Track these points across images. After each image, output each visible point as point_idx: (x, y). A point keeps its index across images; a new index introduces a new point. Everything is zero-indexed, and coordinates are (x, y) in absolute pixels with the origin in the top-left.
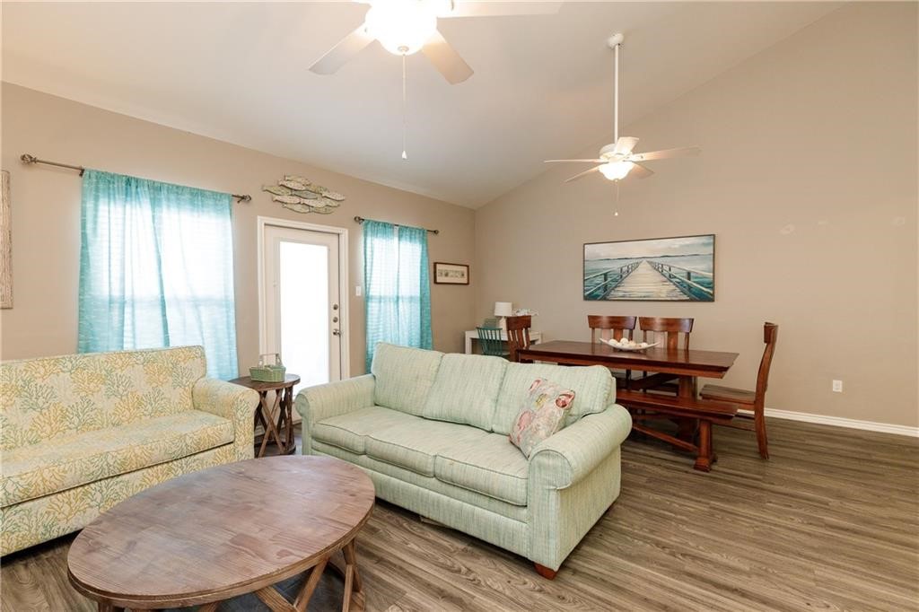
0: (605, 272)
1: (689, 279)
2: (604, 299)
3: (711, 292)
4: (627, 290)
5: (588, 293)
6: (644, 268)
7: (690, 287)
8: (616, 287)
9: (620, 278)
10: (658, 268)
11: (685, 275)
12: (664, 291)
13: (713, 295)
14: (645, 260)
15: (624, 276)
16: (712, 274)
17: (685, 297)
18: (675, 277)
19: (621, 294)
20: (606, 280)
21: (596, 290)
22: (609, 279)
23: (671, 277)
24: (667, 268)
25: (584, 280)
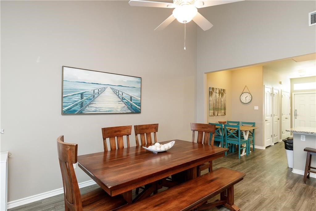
0: (81, 92)
1: (131, 101)
2: (81, 113)
3: (140, 108)
4: (98, 106)
5: (66, 108)
6: (108, 92)
7: (131, 105)
8: (90, 104)
9: (93, 98)
10: (116, 93)
11: (129, 98)
12: (120, 107)
13: (140, 110)
14: (109, 87)
15: (96, 96)
16: (140, 99)
17: (129, 111)
18: (125, 99)
19: (93, 109)
20: (82, 98)
21: (74, 106)
22: (85, 98)
23: (123, 99)
24: (120, 93)
25: (62, 97)
